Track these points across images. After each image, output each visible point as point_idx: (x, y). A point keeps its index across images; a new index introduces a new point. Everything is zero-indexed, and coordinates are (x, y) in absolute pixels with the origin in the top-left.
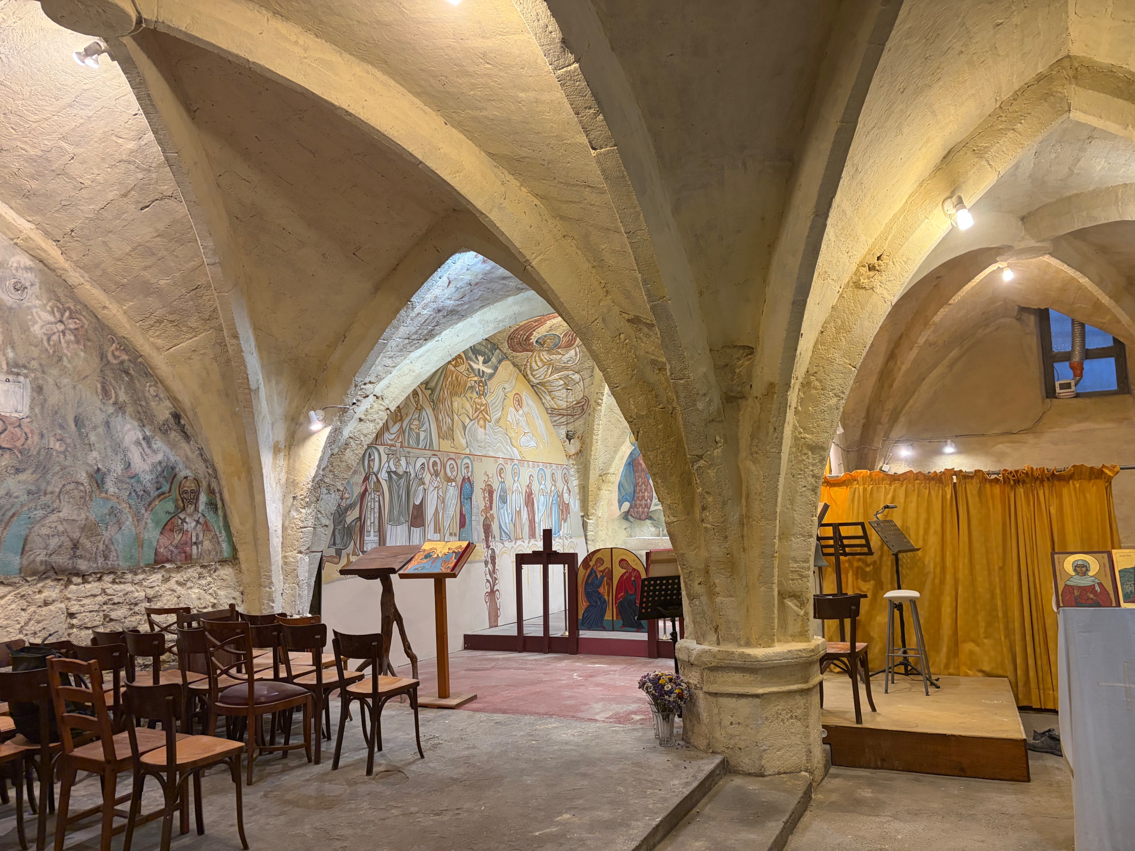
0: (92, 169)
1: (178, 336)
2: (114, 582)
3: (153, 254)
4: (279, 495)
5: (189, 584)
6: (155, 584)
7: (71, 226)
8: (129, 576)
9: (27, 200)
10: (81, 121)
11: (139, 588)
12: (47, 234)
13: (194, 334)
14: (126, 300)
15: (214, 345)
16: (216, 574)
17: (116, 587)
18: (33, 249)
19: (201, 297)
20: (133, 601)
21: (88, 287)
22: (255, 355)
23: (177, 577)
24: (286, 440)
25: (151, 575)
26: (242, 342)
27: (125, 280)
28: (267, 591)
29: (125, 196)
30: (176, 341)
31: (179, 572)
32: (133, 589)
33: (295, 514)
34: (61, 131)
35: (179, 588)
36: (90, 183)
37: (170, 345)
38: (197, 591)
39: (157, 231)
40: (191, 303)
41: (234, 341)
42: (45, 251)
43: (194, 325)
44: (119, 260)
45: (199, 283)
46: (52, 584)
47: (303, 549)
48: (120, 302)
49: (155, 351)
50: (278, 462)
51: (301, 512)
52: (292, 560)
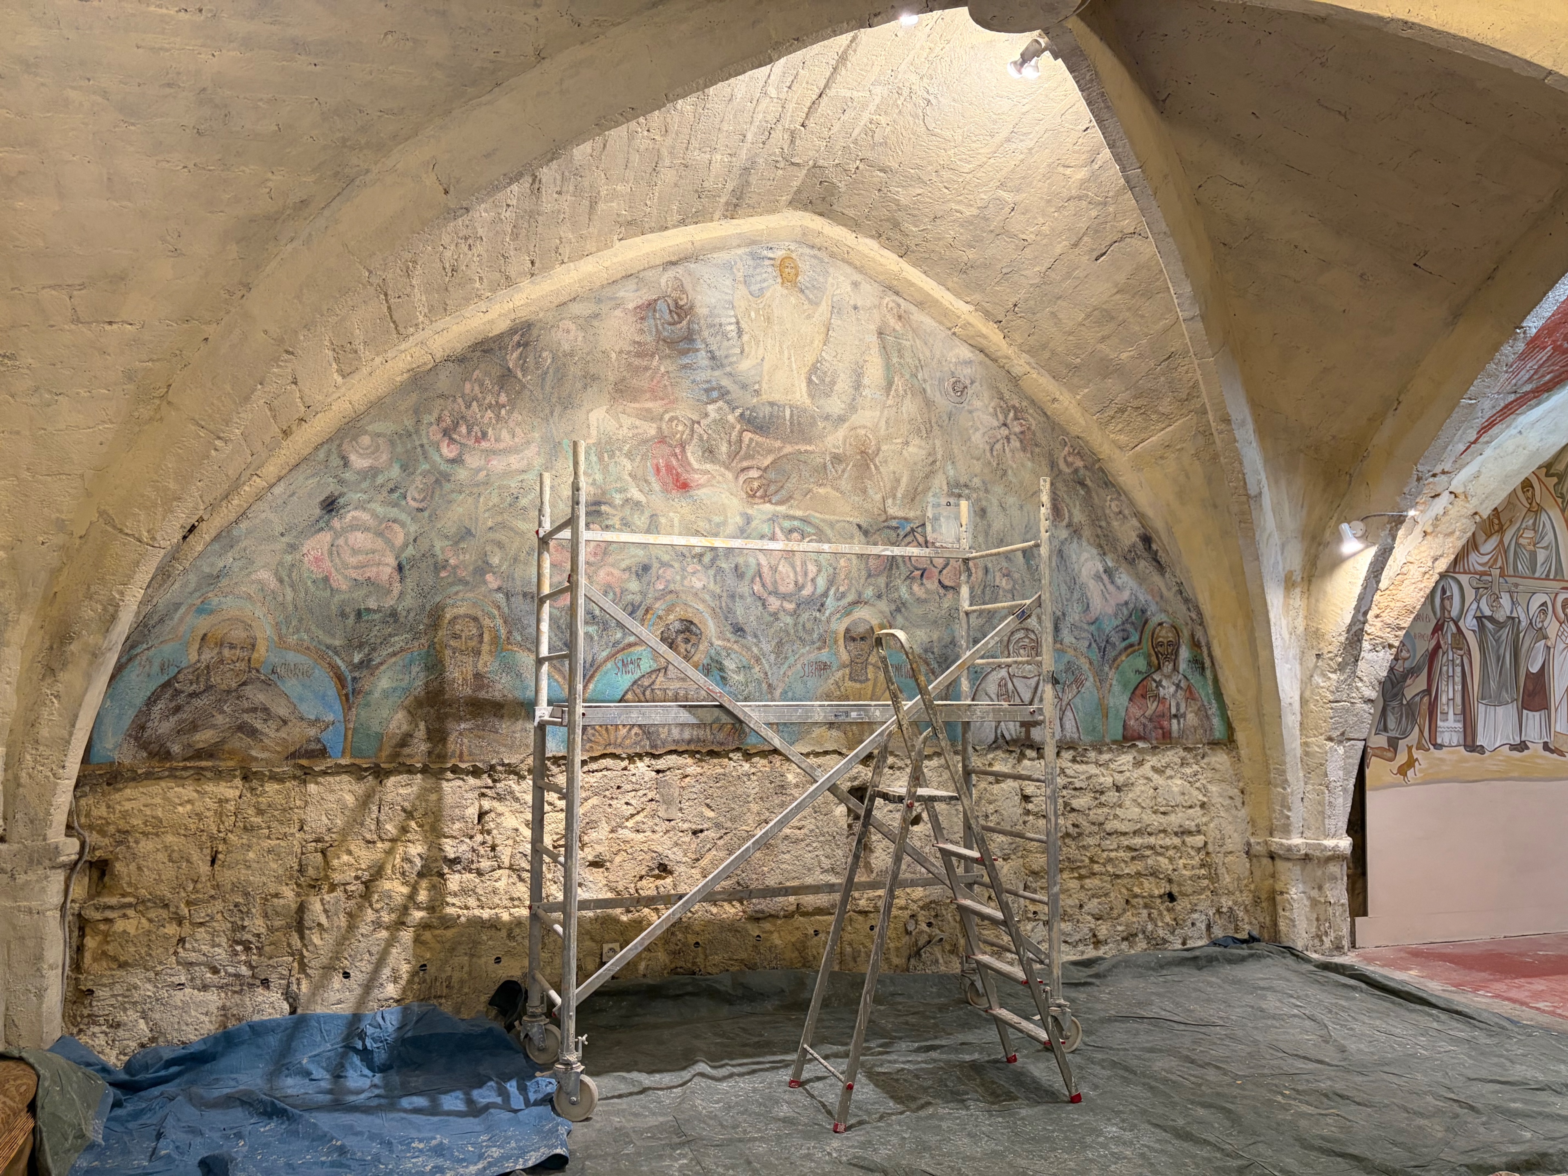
0: (1036, 218)
1: (1146, 428)
2: (1074, 760)
3: (1113, 318)
4: (1294, 652)
5: (1169, 772)
6: (1125, 768)
7: (1014, 300)
8: (1092, 755)
9: (964, 276)
10: (1022, 156)
11: (1105, 772)
12: (987, 314)
13: (1167, 422)
14: (1079, 387)
15: (1195, 436)
16: (1206, 760)
17: (1077, 767)
18: (973, 337)
19: (1176, 369)
20: (1098, 788)
21: (1034, 376)
22: (1254, 444)
23: (1153, 761)
24: (1304, 568)
25: (1119, 755)
26: (1234, 426)
27: (1078, 360)
28: (1279, 793)
29: (1075, 245)
30: (1143, 436)
31: (1155, 755)
32: (1098, 772)
33: (1320, 681)
34: (998, 176)
35: (1155, 776)
36: (1033, 237)
37: (1136, 441)
38: (1179, 782)
39: (1116, 285)
40: (1162, 379)
41: (1223, 427)
42: (985, 337)
43: (1167, 410)
44: (1070, 333)
45: (1173, 349)
46: (1003, 756)
47: (1335, 734)
48: (1073, 389)
49: (1117, 451)
50: (1291, 602)
51: (1329, 678)
52: (1317, 749)
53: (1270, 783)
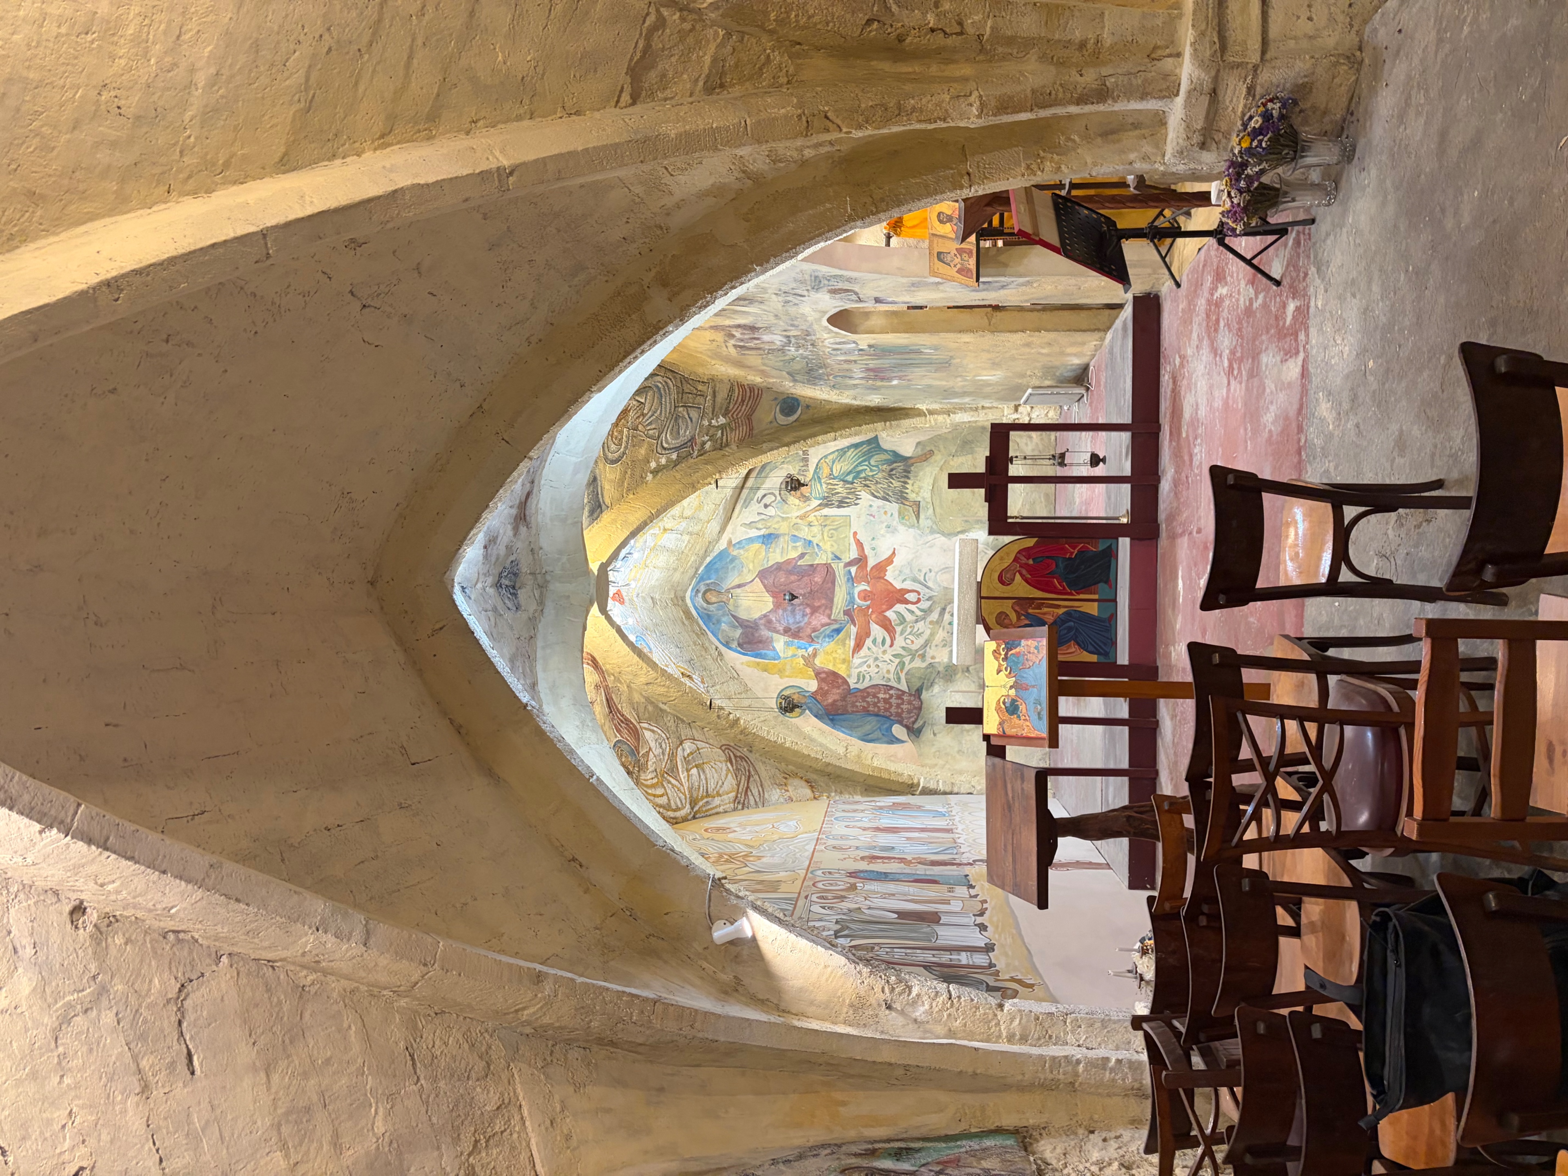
1: (513, 1148)
3: (308, 1110)
13: (514, 1110)
15: (547, 1077)
16: (1053, 1161)
19: (434, 1057)
28: (1086, 1071)
29: (145, 1089)
30: (524, 1156)
33: (922, 1009)
39: (254, 1069)
40: (442, 1084)
43: (494, 1100)
45: (402, 1045)
51: (918, 995)
52: (1017, 1022)
53: (1072, 1084)
